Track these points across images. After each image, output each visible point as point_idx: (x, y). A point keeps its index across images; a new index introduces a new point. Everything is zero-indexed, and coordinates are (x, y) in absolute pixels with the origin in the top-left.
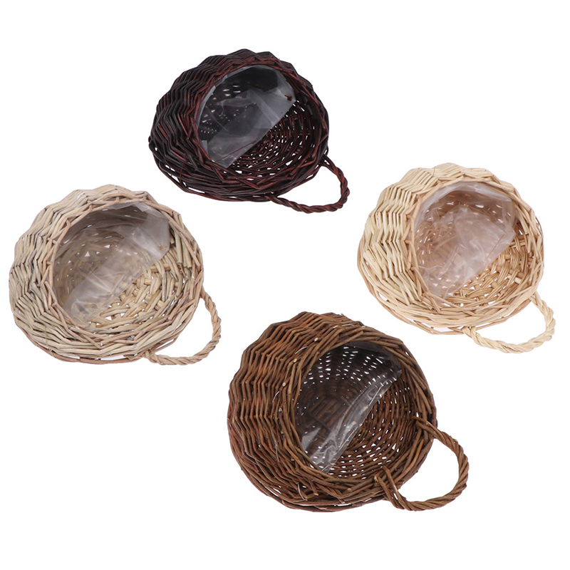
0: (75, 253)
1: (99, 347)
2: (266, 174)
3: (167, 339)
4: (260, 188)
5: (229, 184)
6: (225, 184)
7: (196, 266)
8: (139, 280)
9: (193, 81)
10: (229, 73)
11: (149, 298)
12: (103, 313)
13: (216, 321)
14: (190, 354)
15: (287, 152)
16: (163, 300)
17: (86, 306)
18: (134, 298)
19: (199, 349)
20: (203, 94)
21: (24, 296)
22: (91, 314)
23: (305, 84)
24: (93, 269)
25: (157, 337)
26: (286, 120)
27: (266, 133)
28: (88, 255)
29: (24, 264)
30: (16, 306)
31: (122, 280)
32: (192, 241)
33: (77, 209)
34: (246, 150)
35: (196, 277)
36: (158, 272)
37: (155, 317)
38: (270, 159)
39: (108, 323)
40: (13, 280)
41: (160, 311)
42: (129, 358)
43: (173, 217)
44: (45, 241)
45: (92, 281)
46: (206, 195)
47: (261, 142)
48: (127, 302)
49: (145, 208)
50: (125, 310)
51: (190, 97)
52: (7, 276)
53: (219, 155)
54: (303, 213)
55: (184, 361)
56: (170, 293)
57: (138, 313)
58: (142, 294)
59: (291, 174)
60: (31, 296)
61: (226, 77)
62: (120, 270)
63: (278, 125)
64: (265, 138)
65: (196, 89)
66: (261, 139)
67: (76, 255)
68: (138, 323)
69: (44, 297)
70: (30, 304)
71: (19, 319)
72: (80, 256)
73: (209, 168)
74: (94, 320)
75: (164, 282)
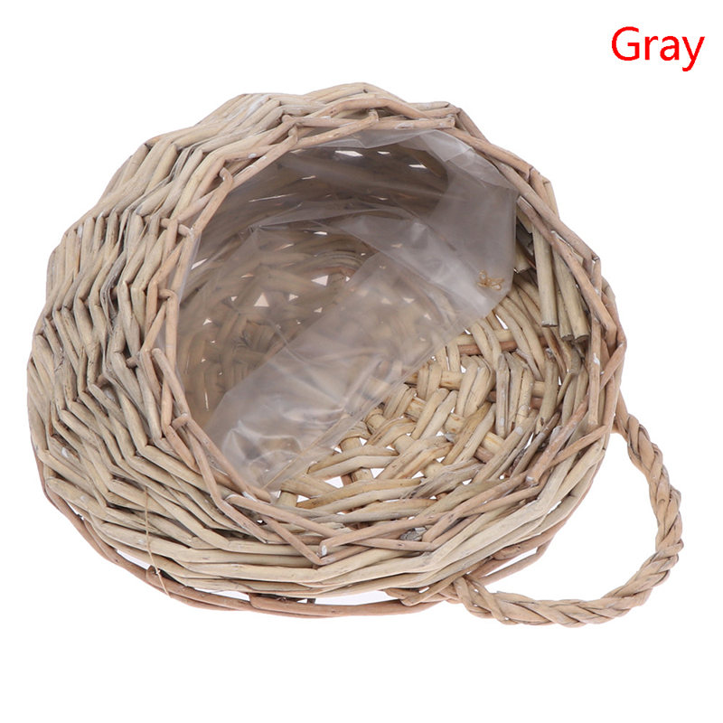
0: (223, 295)
1: (314, 559)
3: (521, 546)
7: (604, 331)
8: (424, 374)
11: (458, 425)
12: (318, 467)
13: (665, 499)
14: (593, 593)
16: (501, 430)
17: (266, 444)
18: (410, 426)
19: (620, 580)
21: (83, 397)
22: (280, 466)
24: (284, 338)
25: (489, 536)
28: (262, 302)
29: (84, 299)
30: (55, 435)
31: (374, 375)
32: (588, 257)
33: (252, 138)
35: (604, 364)
36: (479, 354)
37: (479, 479)
39: (334, 496)
40: (46, 355)
41: (493, 463)
42: (403, 600)
43: (530, 182)
44: (153, 228)
45: (283, 370)
48: (386, 439)
49: (453, 149)
50: (384, 460)
52: (25, 344)
55: (575, 613)
56: (522, 412)
57: (424, 468)
58: (435, 415)
60: (104, 398)
62: (365, 345)
67: (226, 302)
68: (426, 496)
69: (149, 399)
70: (101, 424)
71: (58, 476)
72: (240, 303)
74: (291, 486)
75: (502, 377)
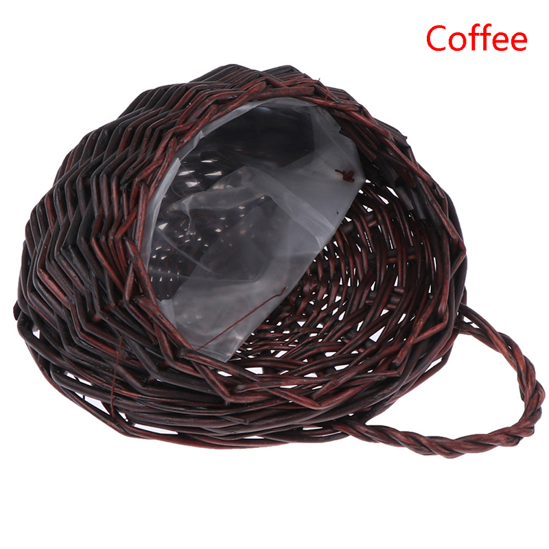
2: (325, 369)
4: (324, 408)
5: (242, 405)
6: (233, 406)
9: (118, 154)
10: (209, 122)
15: (367, 308)
20: (150, 183)
23: (391, 137)
26: (349, 228)
27: (306, 268)
34: (264, 313)
38: (328, 330)
46: (185, 438)
47: (298, 291)
51: (119, 193)
53: (200, 332)
54: (438, 459)
59: (396, 362)
61: (201, 135)
63: (330, 245)
64: (305, 278)
65: (130, 171)
66: (296, 283)
73: (187, 370)
